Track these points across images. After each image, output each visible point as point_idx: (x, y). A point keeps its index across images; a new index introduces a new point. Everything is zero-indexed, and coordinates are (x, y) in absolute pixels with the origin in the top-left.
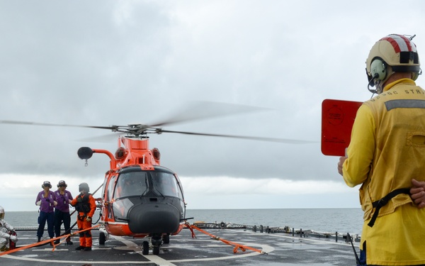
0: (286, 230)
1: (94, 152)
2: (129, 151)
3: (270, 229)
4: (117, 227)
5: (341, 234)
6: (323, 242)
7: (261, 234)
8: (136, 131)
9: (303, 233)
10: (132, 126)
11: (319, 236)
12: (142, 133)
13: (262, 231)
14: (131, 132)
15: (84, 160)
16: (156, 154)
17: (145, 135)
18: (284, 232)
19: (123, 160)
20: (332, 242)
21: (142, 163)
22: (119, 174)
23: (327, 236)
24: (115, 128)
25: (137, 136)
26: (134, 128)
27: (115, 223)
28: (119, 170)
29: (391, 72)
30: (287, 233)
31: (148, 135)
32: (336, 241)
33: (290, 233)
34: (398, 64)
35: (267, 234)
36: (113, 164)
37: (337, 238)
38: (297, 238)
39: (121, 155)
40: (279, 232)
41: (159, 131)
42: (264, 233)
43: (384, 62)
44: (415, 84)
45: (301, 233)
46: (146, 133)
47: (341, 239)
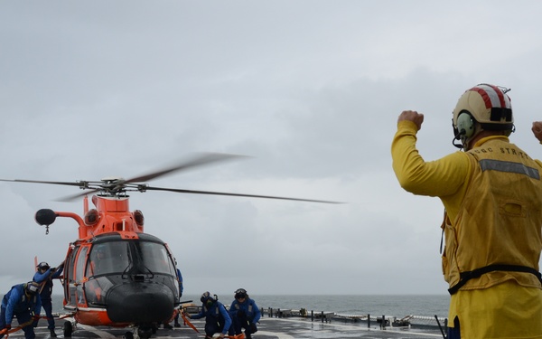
0: (302, 314)
1: (58, 215)
2: (103, 214)
3: (281, 313)
4: (91, 314)
5: (374, 317)
6: (350, 327)
7: (271, 319)
8: (111, 188)
9: (325, 316)
10: (106, 181)
11: (344, 320)
12: (120, 191)
13: (271, 315)
14: (105, 189)
15: (45, 226)
16: (138, 218)
17: (124, 194)
18: (300, 316)
19: (96, 226)
20: (363, 327)
21: (121, 230)
22: (93, 244)
23: (356, 321)
24: (83, 184)
25: (113, 194)
26: (109, 184)
27: (89, 309)
28: (91, 240)
29: (479, 130)
30: (303, 317)
31: (127, 193)
32: (369, 326)
33: (308, 317)
34: (488, 121)
35: (278, 319)
36: (83, 231)
37: (369, 322)
38: (317, 324)
39: (92, 219)
40: (293, 316)
41: (143, 189)
42: (274, 319)
43: (472, 117)
44: (508, 140)
45: (322, 317)
46: (125, 191)
47: (374, 323)
